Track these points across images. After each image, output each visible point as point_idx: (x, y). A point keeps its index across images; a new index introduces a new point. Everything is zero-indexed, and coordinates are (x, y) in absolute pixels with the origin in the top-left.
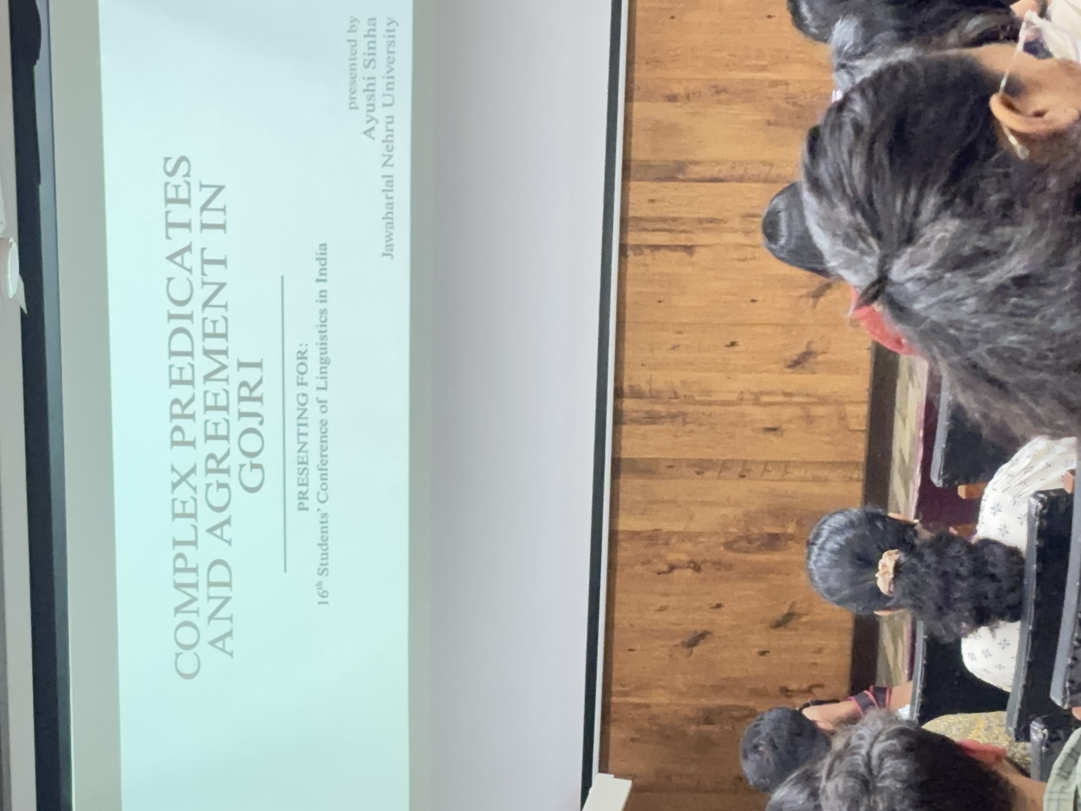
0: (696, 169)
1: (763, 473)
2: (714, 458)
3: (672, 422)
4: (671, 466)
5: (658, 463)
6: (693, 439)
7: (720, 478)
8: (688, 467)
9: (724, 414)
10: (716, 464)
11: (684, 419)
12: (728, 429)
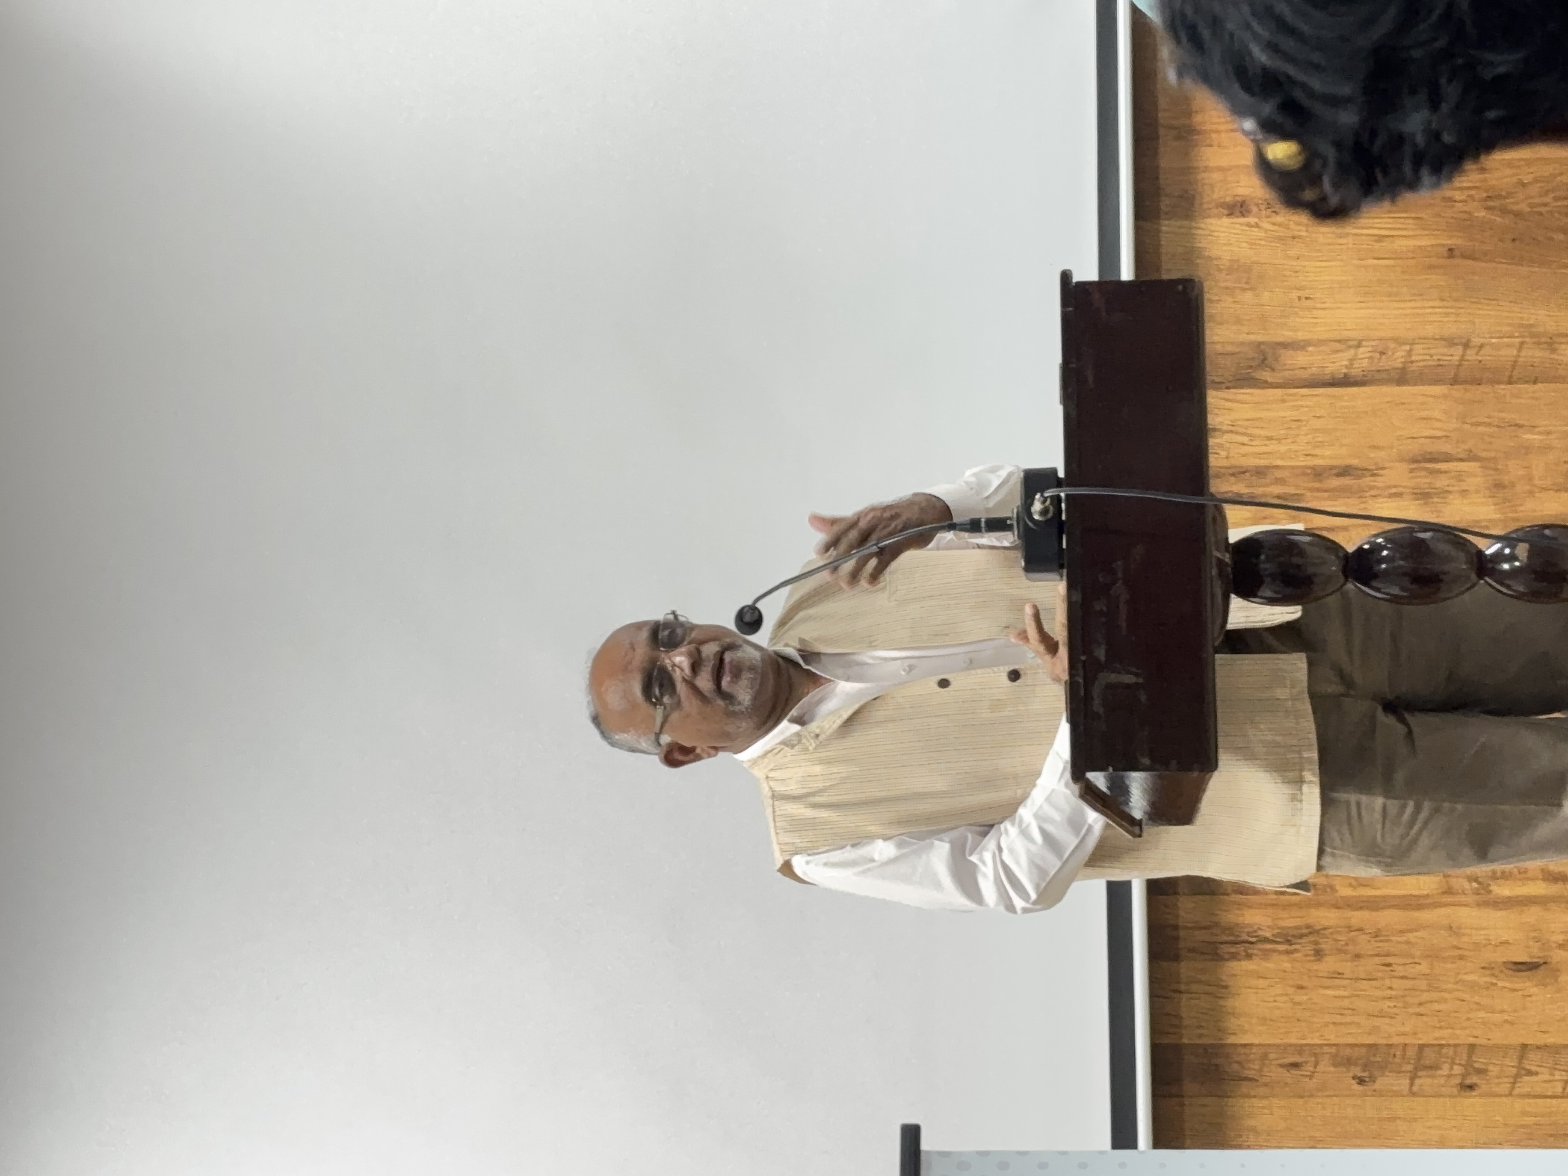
0: (1301, 359)
1: (1517, 1077)
2: (1396, 1040)
3: (1288, 952)
4: (1295, 1065)
5: (1264, 1057)
6: (1342, 993)
7: (1413, 1094)
8: (1335, 1065)
9: (1411, 931)
10: (1404, 1056)
11: (1316, 943)
12: (1424, 967)
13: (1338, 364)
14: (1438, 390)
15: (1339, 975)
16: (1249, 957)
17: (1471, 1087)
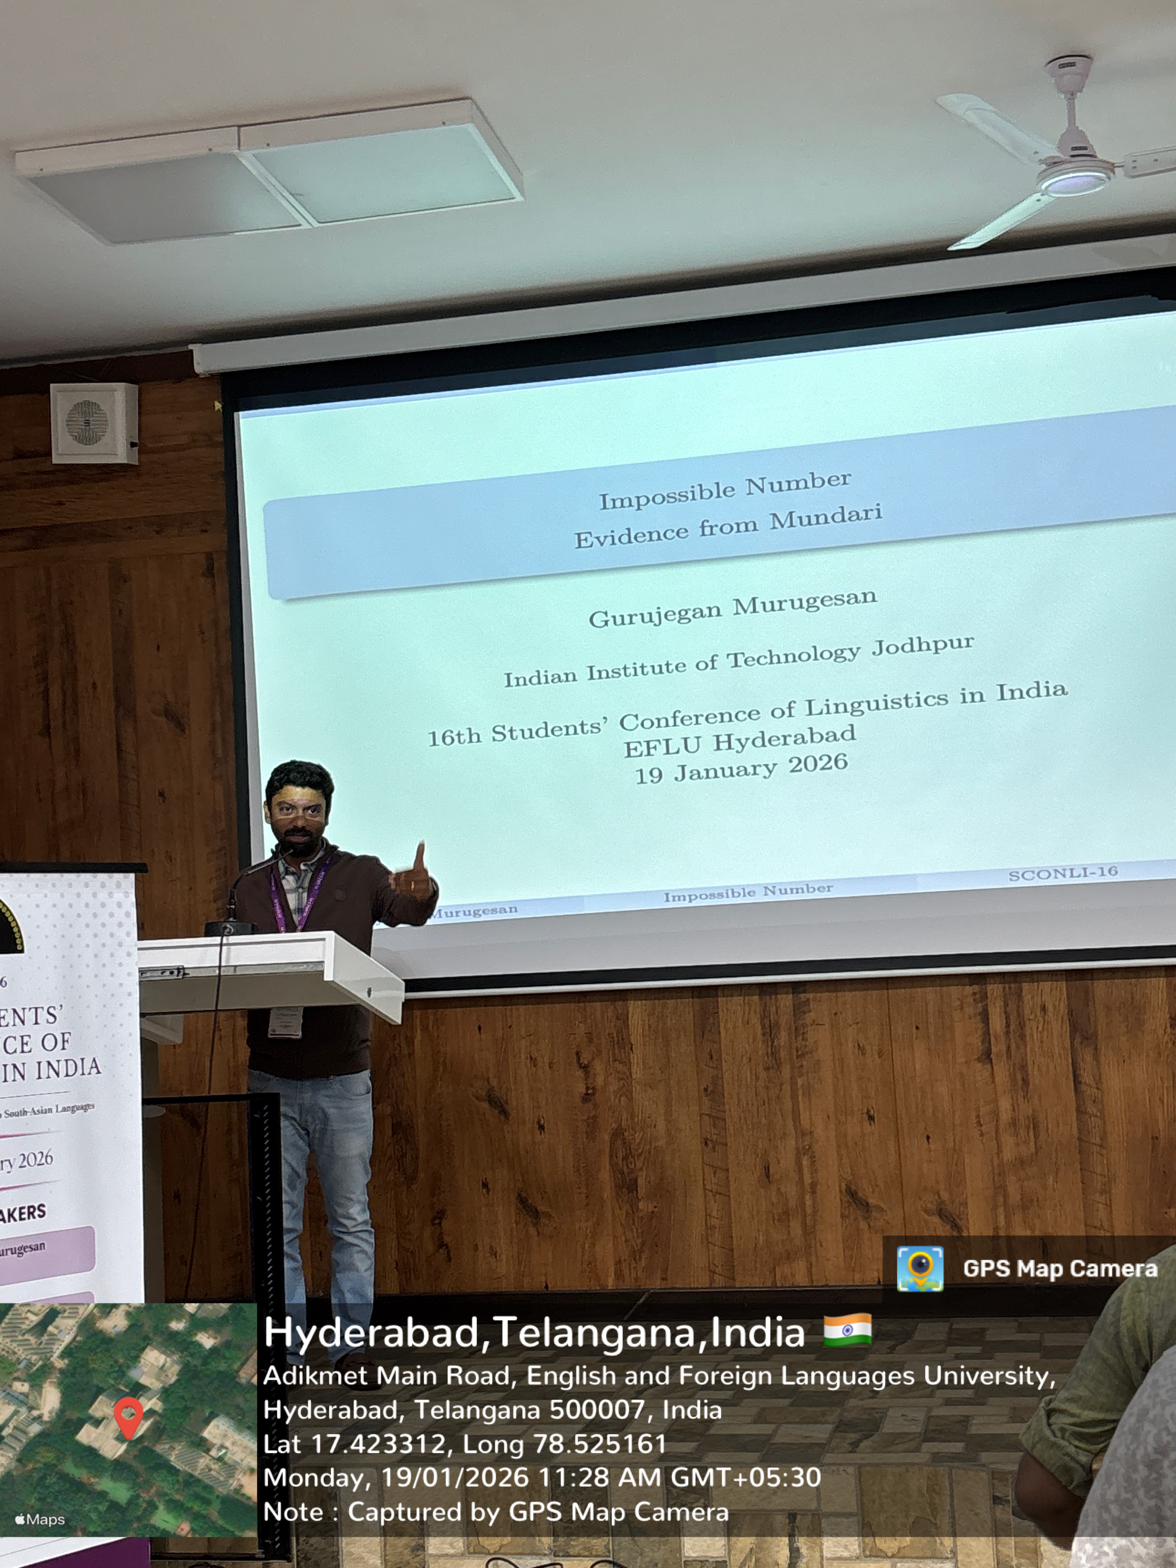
0: (1089, 1058)
1: (713, 1166)
2: (727, 1107)
3: (767, 1054)
4: (711, 1057)
5: (715, 1042)
6: (749, 1080)
7: (701, 1115)
8: (713, 1077)
9: (782, 1115)
10: (719, 1111)
11: (773, 1067)
12: (764, 1121)
13: (1087, 1077)
14: (1075, 1131)
15: (757, 1079)
16: (764, 1034)
17: (706, 1144)
